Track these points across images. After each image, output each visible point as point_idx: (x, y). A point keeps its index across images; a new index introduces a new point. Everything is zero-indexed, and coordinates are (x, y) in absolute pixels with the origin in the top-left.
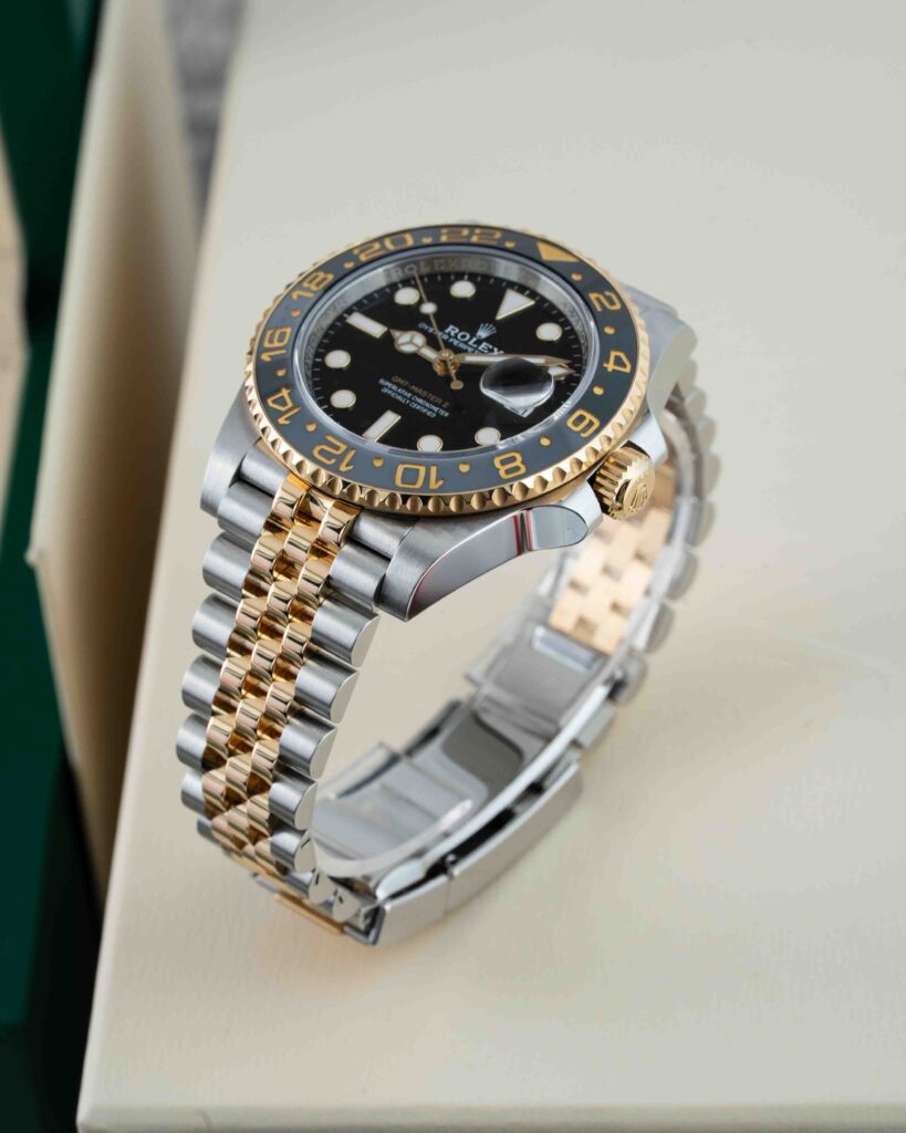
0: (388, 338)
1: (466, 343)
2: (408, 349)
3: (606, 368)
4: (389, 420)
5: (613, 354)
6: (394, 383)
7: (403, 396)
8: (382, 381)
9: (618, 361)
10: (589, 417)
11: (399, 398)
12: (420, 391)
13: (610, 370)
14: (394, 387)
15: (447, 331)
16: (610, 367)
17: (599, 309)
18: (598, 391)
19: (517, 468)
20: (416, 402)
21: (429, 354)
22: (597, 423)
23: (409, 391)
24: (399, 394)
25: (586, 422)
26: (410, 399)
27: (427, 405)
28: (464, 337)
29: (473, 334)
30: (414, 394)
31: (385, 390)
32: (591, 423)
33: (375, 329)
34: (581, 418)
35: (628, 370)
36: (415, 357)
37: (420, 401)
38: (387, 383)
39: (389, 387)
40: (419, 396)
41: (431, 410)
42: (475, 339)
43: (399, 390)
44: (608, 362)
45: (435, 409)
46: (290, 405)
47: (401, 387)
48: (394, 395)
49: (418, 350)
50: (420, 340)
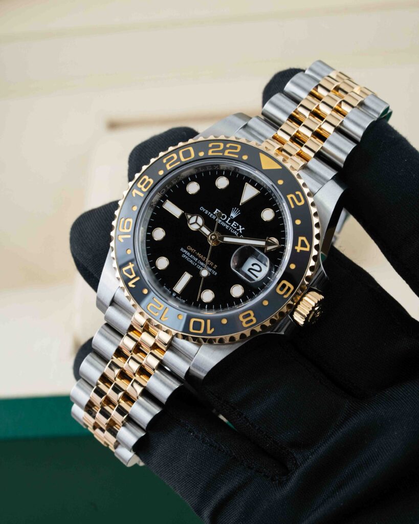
3: (297, 250)
4: (186, 278)
5: (301, 238)
6: (187, 250)
7: (193, 260)
8: (182, 249)
9: (303, 245)
10: (288, 284)
11: (191, 261)
13: (298, 251)
14: (188, 254)
15: (215, 213)
16: (299, 248)
17: (293, 206)
18: (293, 266)
19: (251, 321)
20: (200, 265)
21: (205, 231)
22: (292, 288)
23: (197, 257)
24: (192, 259)
25: (286, 288)
26: (197, 262)
29: (228, 216)
30: (200, 259)
31: (184, 256)
32: (289, 289)
34: (284, 286)
35: (308, 249)
36: (198, 233)
38: (185, 251)
39: (186, 254)
42: (229, 219)
43: (191, 256)
44: (297, 246)
46: (134, 275)
47: (191, 253)
48: (188, 259)
49: (200, 229)
50: (200, 221)
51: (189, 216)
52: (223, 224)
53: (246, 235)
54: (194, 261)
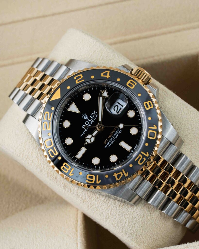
0: (87, 146)
1: (90, 122)
2: (93, 140)
12: (110, 135)
27: (116, 133)
28: (87, 123)
33: (83, 150)
37: (115, 135)
40: (113, 135)
45: (118, 130)
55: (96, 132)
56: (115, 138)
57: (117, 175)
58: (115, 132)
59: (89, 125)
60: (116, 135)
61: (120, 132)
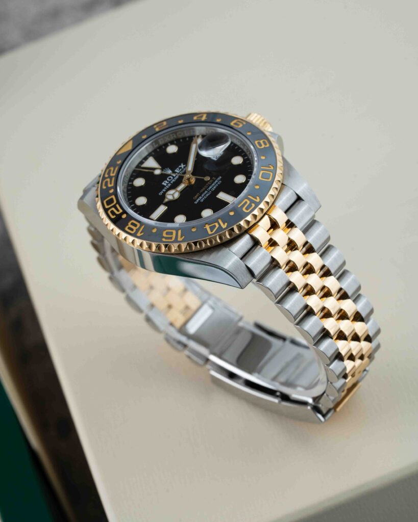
0: (167, 203)
2: (177, 195)
3: (205, 120)
4: (222, 196)
5: (196, 118)
6: (197, 199)
8: (196, 203)
11: (207, 195)
12: (204, 189)
14: (200, 198)
15: (166, 185)
17: (166, 127)
18: (219, 120)
22: (238, 120)
23: (204, 192)
24: (205, 195)
27: (213, 185)
28: (170, 178)
29: (170, 175)
31: (202, 201)
33: (162, 209)
35: (205, 115)
36: (182, 192)
37: (210, 187)
38: (198, 201)
39: (200, 200)
40: (207, 188)
41: (217, 183)
43: (203, 196)
45: (216, 181)
46: (215, 224)
47: (200, 195)
48: (205, 197)
49: (178, 191)
50: (171, 192)
51: (166, 200)
52: (176, 178)
53: (186, 162)
54: (207, 193)
55: (181, 187)
56: (210, 190)
57: (210, 227)
58: (212, 183)
59: (173, 181)
60: (213, 187)
61: (219, 183)
